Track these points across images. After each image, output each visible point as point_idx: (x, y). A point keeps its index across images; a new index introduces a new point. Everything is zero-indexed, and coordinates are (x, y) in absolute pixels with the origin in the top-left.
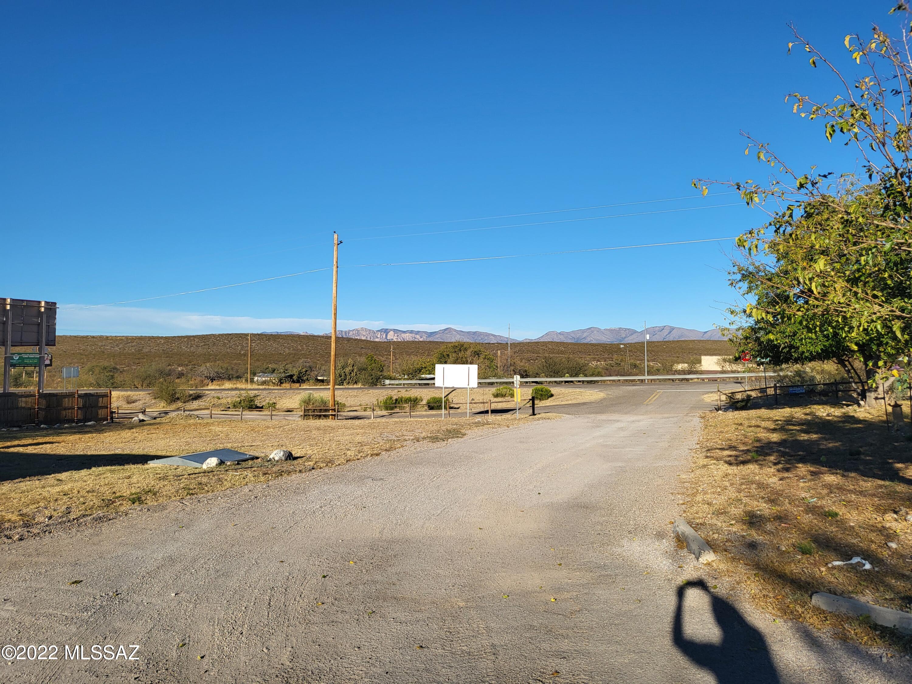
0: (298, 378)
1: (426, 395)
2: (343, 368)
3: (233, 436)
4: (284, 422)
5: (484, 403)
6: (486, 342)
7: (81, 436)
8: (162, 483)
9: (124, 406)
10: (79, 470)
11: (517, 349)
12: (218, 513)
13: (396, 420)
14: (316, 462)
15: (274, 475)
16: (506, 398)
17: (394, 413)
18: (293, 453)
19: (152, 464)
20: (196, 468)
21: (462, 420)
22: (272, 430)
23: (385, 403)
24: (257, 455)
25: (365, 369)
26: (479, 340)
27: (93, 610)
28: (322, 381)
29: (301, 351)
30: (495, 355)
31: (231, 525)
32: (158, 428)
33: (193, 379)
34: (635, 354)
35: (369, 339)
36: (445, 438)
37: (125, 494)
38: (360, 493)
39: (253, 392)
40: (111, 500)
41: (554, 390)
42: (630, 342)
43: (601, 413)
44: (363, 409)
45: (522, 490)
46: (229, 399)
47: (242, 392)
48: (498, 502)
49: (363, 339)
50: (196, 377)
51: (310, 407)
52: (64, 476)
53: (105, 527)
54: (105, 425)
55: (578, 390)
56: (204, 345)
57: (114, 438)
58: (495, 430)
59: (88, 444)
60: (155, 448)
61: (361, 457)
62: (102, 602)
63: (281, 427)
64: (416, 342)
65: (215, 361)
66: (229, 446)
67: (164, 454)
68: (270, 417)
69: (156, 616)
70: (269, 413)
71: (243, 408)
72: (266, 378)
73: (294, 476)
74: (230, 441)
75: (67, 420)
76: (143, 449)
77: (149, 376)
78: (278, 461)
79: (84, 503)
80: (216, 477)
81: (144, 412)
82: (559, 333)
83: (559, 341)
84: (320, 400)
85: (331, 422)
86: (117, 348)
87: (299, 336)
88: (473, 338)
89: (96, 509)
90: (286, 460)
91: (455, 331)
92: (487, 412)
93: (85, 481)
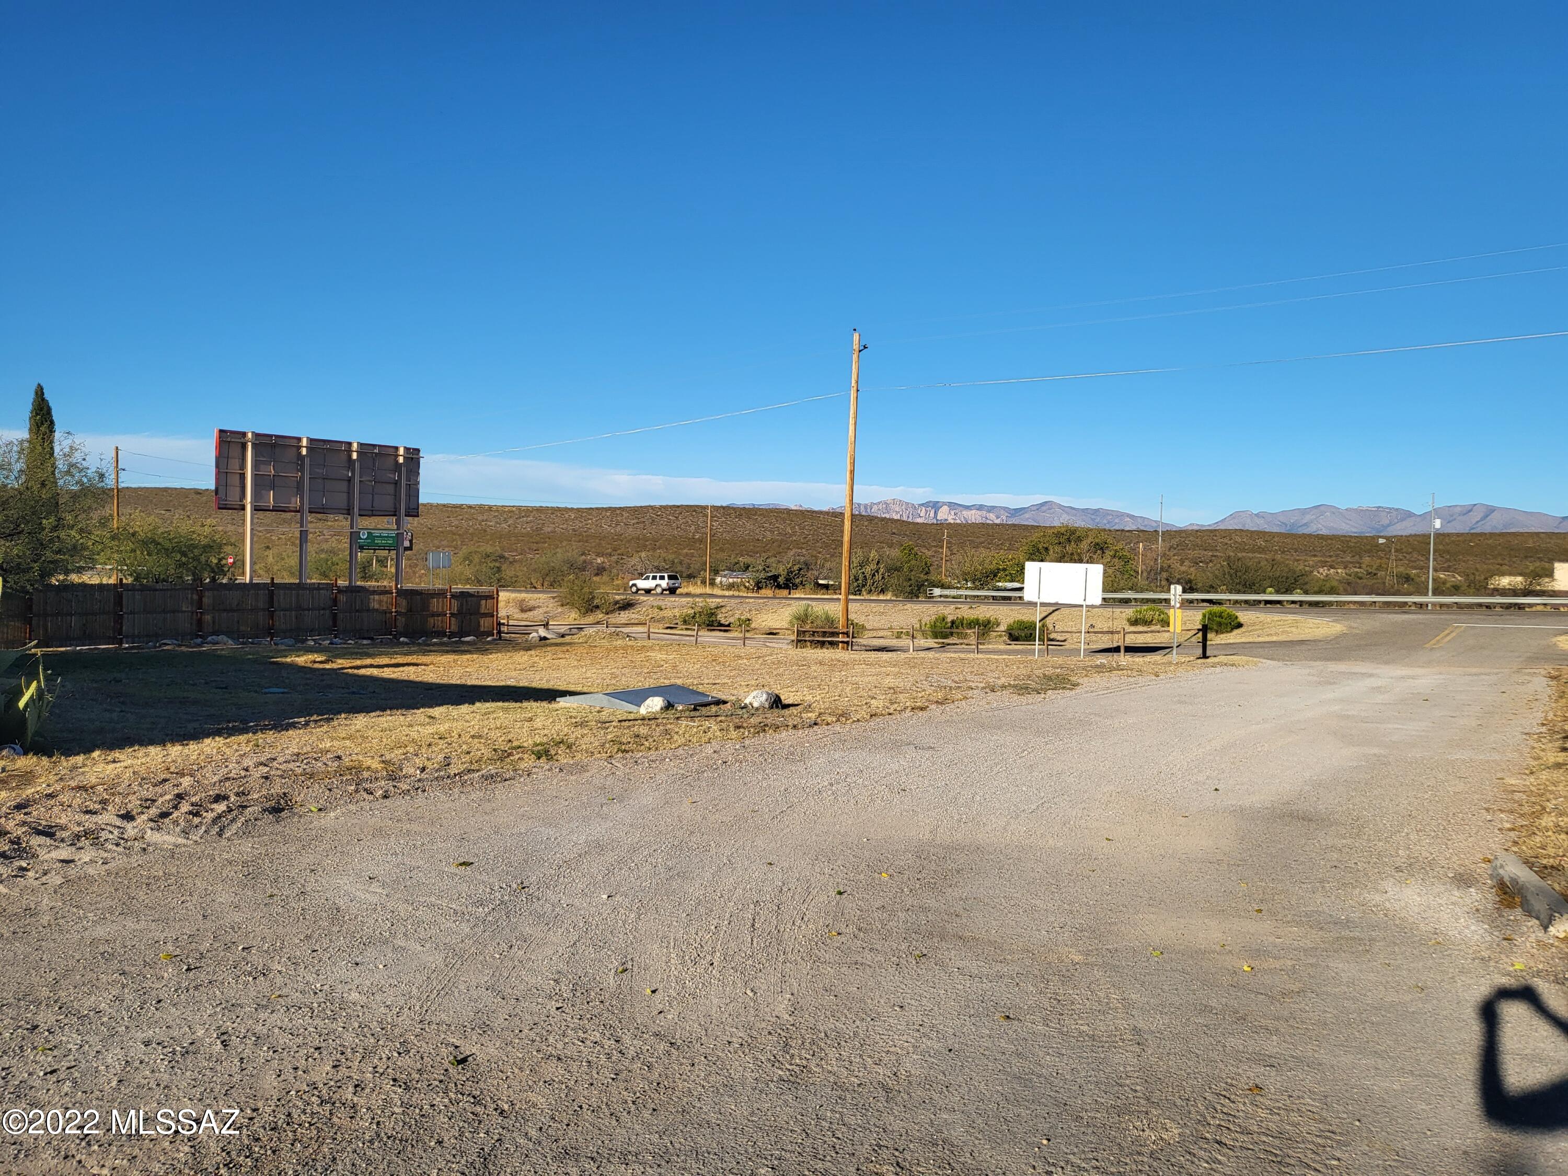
0: (787, 580)
1: (1006, 616)
2: (861, 566)
3: (685, 667)
4: (764, 650)
5: (1112, 633)
6: (1117, 527)
7: (456, 657)
8: (579, 732)
9: (516, 616)
10: (457, 705)
11: (1174, 542)
12: (667, 782)
13: (952, 655)
14: (820, 714)
15: (752, 730)
16: (1153, 628)
17: (949, 644)
18: (782, 698)
19: (563, 702)
20: (630, 713)
21: (1072, 661)
22: (745, 661)
23: (934, 626)
24: (723, 697)
25: (897, 569)
26: (1104, 524)
27: (491, 906)
28: (826, 587)
29: (791, 536)
30: (1134, 550)
31: (687, 802)
32: (568, 651)
33: (620, 578)
34: (1408, 557)
35: (905, 518)
36: (1042, 689)
37: (525, 745)
38: (895, 767)
39: (714, 600)
40: (506, 751)
41: (1243, 616)
42: (1400, 533)
43: (1335, 659)
44: (896, 634)
45: (1184, 782)
46: (676, 610)
47: (697, 600)
48: (1139, 799)
49: (895, 518)
50: (624, 573)
51: (807, 627)
52: (437, 711)
53: (500, 790)
54: (489, 643)
55: (1290, 617)
56: (638, 523)
57: (504, 662)
58: (1132, 680)
59: (467, 670)
60: (565, 680)
61: (895, 710)
62: (502, 896)
63: (759, 657)
64: (988, 524)
65: (654, 549)
66: (679, 682)
67: (579, 689)
68: (742, 642)
69: (581, 925)
70: (741, 635)
71: (699, 625)
72: (735, 580)
73: (784, 734)
74: (679, 675)
75: (435, 632)
76: (548, 681)
77: (553, 569)
78: (757, 709)
79: (468, 753)
80: (661, 727)
81: (546, 625)
82: (1257, 515)
83: (1255, 529)
84: (824, 617)
85: (843, 654)
86: (504, 525)
87: (788, 511)
88: (1093, 520)
89: (485, 762)
90: (771, 707)
91: (1060, 506)
92: (1117, 650)
93: (468, 721)
